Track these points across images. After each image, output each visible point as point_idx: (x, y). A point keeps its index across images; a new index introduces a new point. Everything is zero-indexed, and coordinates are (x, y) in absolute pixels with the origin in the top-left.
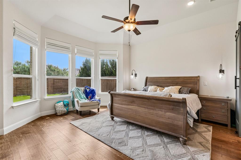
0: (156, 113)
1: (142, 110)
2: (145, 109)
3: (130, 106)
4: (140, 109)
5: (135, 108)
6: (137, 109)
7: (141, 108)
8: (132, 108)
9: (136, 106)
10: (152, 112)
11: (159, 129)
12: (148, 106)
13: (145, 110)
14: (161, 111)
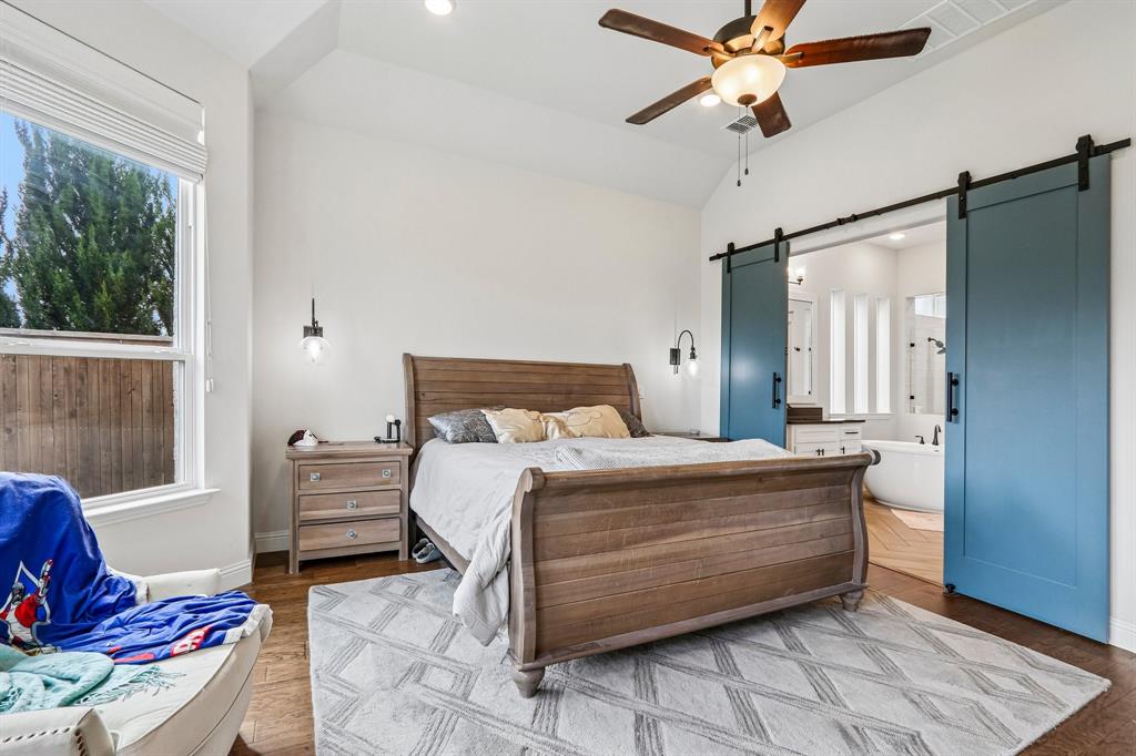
0: (786, 533)
1: (734, 538)
2: (743, 529)
3: (668, 541)
4: (723, 540)
5: (700, 543)
6: (710, 542)
7: (727, 531)
8: (684, 547)
9: (703, 528)
10: (772, 535)
11: (792, 596)
12: (757, 512)
13: (744, 537)
14: (801, 517)
